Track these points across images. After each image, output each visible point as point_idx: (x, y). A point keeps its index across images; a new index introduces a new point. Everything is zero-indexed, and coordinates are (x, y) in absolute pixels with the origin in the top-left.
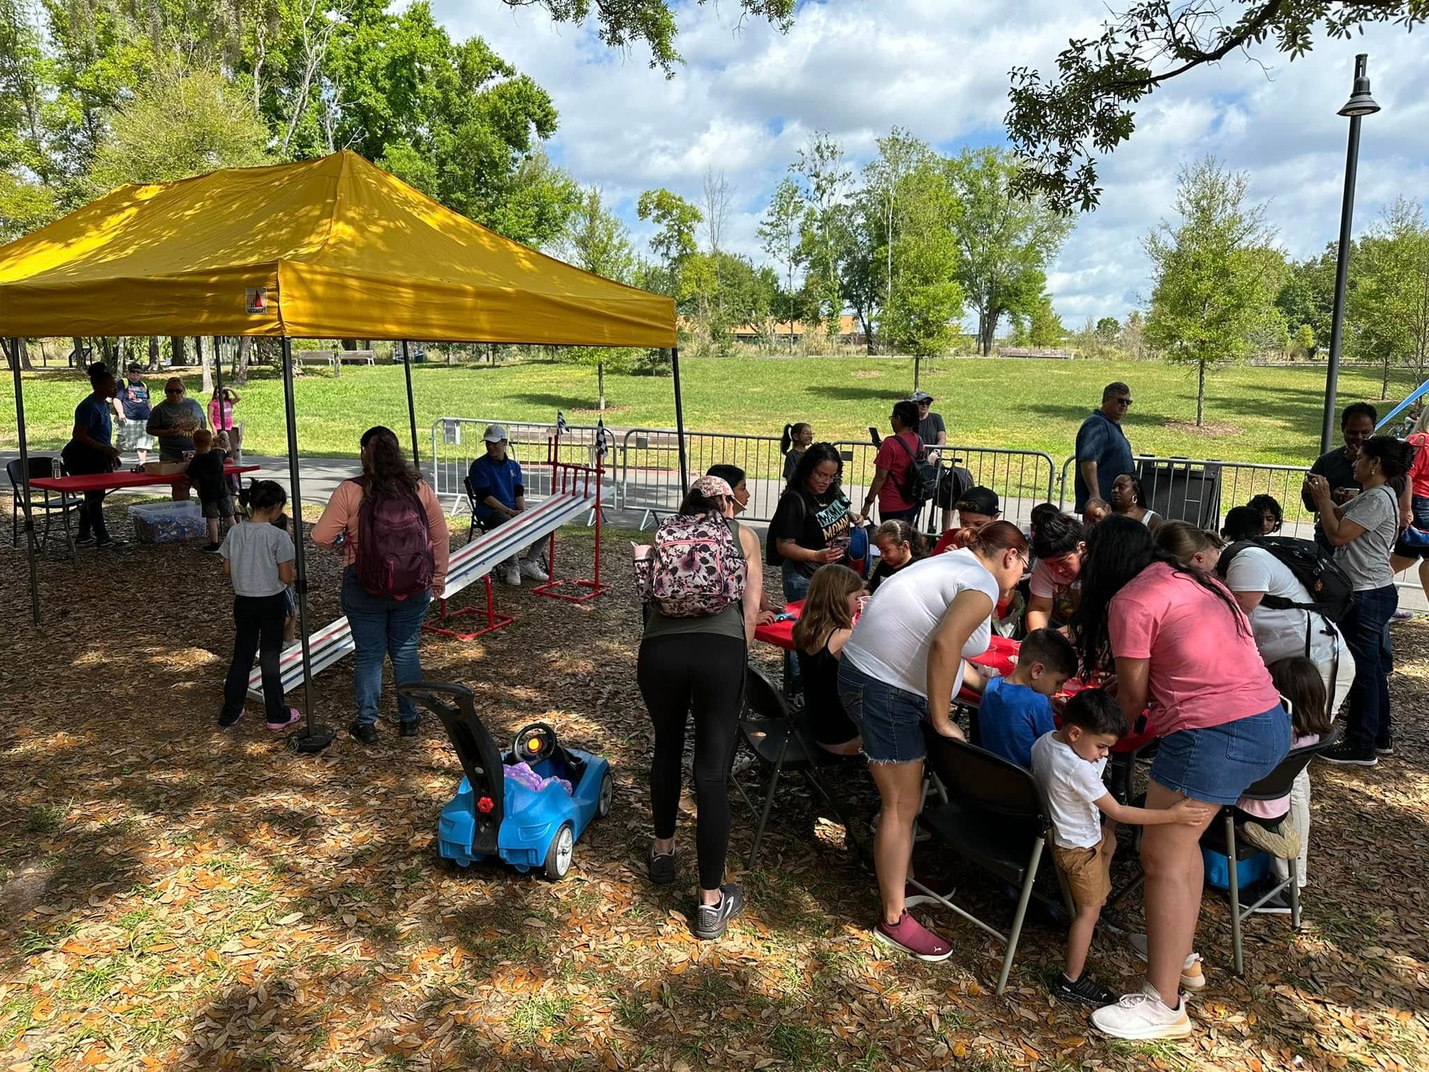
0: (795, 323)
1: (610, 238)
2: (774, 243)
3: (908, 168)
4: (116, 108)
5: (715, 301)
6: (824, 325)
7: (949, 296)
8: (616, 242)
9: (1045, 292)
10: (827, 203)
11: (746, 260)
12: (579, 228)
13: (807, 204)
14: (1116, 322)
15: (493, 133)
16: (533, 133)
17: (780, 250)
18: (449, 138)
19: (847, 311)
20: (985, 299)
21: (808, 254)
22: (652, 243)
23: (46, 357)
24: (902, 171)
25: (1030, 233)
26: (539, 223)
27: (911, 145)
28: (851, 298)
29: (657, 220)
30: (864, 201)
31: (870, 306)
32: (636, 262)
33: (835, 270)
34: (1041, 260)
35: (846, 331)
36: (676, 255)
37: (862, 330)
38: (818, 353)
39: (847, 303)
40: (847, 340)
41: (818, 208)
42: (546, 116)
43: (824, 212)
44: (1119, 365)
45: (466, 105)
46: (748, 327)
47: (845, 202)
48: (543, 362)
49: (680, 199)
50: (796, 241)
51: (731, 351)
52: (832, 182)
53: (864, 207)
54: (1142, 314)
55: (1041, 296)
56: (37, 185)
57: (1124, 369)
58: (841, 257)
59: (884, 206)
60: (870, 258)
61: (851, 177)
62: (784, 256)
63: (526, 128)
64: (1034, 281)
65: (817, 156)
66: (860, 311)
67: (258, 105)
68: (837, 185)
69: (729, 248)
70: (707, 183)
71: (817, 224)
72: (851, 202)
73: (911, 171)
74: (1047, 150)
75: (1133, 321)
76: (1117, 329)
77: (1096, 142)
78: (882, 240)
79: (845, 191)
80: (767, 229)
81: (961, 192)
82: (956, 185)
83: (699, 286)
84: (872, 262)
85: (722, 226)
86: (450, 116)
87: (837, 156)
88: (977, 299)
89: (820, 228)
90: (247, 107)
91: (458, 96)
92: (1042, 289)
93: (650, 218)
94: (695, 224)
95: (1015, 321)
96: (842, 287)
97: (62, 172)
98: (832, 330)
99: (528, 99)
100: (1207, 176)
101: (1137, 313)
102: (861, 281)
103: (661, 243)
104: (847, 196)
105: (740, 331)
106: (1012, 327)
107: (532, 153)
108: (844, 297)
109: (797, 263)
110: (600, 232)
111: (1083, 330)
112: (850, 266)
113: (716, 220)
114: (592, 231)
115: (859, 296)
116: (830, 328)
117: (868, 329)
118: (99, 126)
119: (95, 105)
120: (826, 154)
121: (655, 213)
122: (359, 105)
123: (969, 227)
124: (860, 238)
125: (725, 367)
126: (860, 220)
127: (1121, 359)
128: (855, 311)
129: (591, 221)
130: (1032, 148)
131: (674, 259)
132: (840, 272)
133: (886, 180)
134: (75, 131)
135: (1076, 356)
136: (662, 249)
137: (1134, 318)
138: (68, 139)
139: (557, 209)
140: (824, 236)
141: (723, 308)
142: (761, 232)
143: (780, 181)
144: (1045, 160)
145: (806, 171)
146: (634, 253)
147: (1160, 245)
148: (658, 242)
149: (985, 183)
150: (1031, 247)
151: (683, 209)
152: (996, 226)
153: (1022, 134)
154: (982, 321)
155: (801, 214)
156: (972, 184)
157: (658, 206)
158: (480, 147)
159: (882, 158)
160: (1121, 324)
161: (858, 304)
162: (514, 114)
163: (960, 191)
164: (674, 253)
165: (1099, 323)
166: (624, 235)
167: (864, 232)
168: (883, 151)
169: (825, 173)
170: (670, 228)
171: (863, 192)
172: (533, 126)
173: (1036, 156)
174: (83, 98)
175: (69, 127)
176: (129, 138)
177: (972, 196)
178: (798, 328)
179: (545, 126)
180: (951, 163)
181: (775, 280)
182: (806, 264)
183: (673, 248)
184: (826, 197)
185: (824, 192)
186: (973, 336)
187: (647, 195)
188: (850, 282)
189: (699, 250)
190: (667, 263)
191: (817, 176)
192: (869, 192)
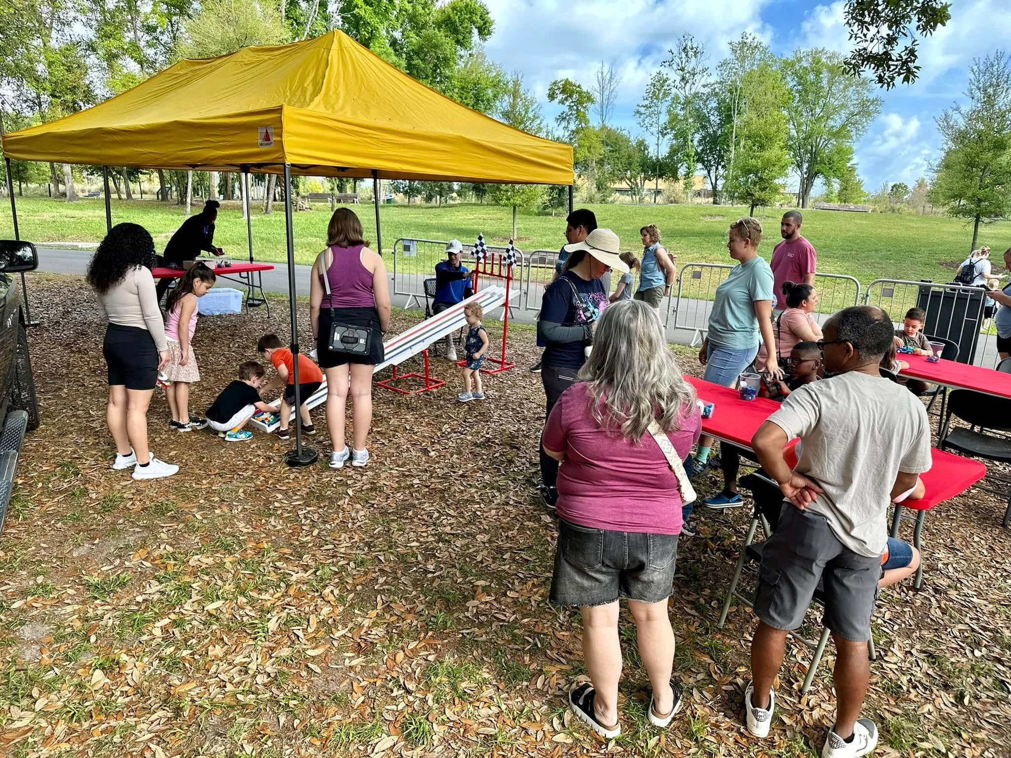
0: (660, 181)
1: (527, 112)
2: (647, 120)
3: (753, 64)
4: (189, 16)
5: (601, 163)
6: (682, 182)
7: (779, 160)
8: (531, 115)
9: (852, 162)
10: (688, 90)
11: (625, 133)
12: (504, 104)
13: (674, 91)
14: (906, 186)
15: (446, 36)
16: (475, 37)
17: (651, 125)
18: (414, 39)
19: (699, 172)
20: (806, 165)
21: (672, 129)
22: (557, 119)
23: (143, 192)
24: (747, 68)
25: (843, 116)
26: (477, 103)
27: (756, 47)
28: (703, 162)
29: (562, 102)
30: (717, 90)
31: (717, 169)
32: (545, 130)
33: (692, 141)
34: (851, 137)
35: (698, 187)
36: (574, 128)
37: (710, 187)
38: (676, 202)
39: (700, 165)
40: (698, 194)
41: (681, 94)
42: (485, 24)
43: (686, 97)
44: (908, 217)
45: (429, 14)
46: (624, 183)
47: (702, 90)
48: (475, 204)
49: (579, 86)
50: (664, 119)
51: (610, 199)
52: (694, 75)
53: (716, 94)
54: (928, 181)
55: (849, 165)
56: (137, 71)
57: (910, 221)
58: (697, 131)
59: (732, 93)
60: (719, 132)
61: (709, 71)
62: (654, 129)
63: (470, 32)
64: (844, 154)
65: (683, 55)
66: (709, 173)
67: (284, 14)
68: (697, 77)
69: (613, 124)
70: (600, 75)
71: (680, 106)
72: (707, 90)
73: (755, 68)
74: (878, 32)
75: (920, 186)
76: (907, 192)
77: (918, 27)
78: (729, 119)
79: (703, 82)
80: (642, 110)
81: (792, 84)
82: (789, 79)
83: (590, 152)
84: (720, 136)
85: (609, 107)
86: (417, 24)
87: (699, 55)
88: (799, 166)
89: (683, 109)
90: (276, 14)
91: (423, 8)
92: (850, 159)
93: (557, 100)
94: (589, 105)
95: (828, 183)
96: (697, 153)
97: (154, 62)
98: (687, 186)
99: (472, 12)
100: (995, 68)
101: (923, 180)
102: (711, 149)
103: (564, 119)
104: (704, 86)
105: (618, 186)
106: (825, 187)
107: (474, 51)
108: (698, 161)
109: (664, 135)
110: (520, 108)
111: (879, 192)
112: (704, 138)
113: (605, 102)
114: (513, 106)
115: (710, 161)
116: (685, 184)
117: (715, 187)
118: (178, 29)
119: (175, 14)
120: (690, 53)
121: (560, 97)
122: (354, 15)
123: (796, 111)
124: (712, 118)
125: (606, 211)
126: (713, 104)
127: (910, 214)
128: (706, 172)
129: (514, 100)
130: (865, 31)
131: (573, 131)
132: (696, 143)
133: (735, 74)
134: (162, 33)
135: (873, 211)
136: (564, 124)
137: (921, 184)
138: (157, 39)
139: (490, 93)
140: (685, 115)
141: (607, 167)
142: (638, 112)
143: (654, 74)
144: (876, 41)
145: (675, 66)
146: (544, 123)
147: (951, 123)
148: (562, 118)
149: (812, 77)
150: (844, 126)
151: (580, 93)
152: (818, 110)
153: (857, 20)
154: (802, 183)
155: (669, 99)
156: (801, 78)
157: (562, 92)
158: (436, 46)
159: (733, 57)
160: (910, 187)
161: (708, 167)
162: (462, 22)
163: (791, 82)
164: (572, 126)
165: (893, 187)
166: (537, 110)
167: (716, 113)
168: (734, 51)
169: (689, 68)
170: (570, 107)
171: (717, 83)
172: (475, 31)
173: (869, 37)
174: (167, 8)
175: (158, 30)
176: (198, 38)
177: (800, 88)
178: (662, 184)
179: (484, 30)
180: (786, 62)
181: (646, 148)
182: (670, 136)
183: (572, 123)
184: (688, 85)
185: (687, 82)
186: (794, 194)
187: (555, 83)
188: (703, 150)
189: (591, 124)
190: (567, 134)
191: (682, 69)
192: (721, 83)
